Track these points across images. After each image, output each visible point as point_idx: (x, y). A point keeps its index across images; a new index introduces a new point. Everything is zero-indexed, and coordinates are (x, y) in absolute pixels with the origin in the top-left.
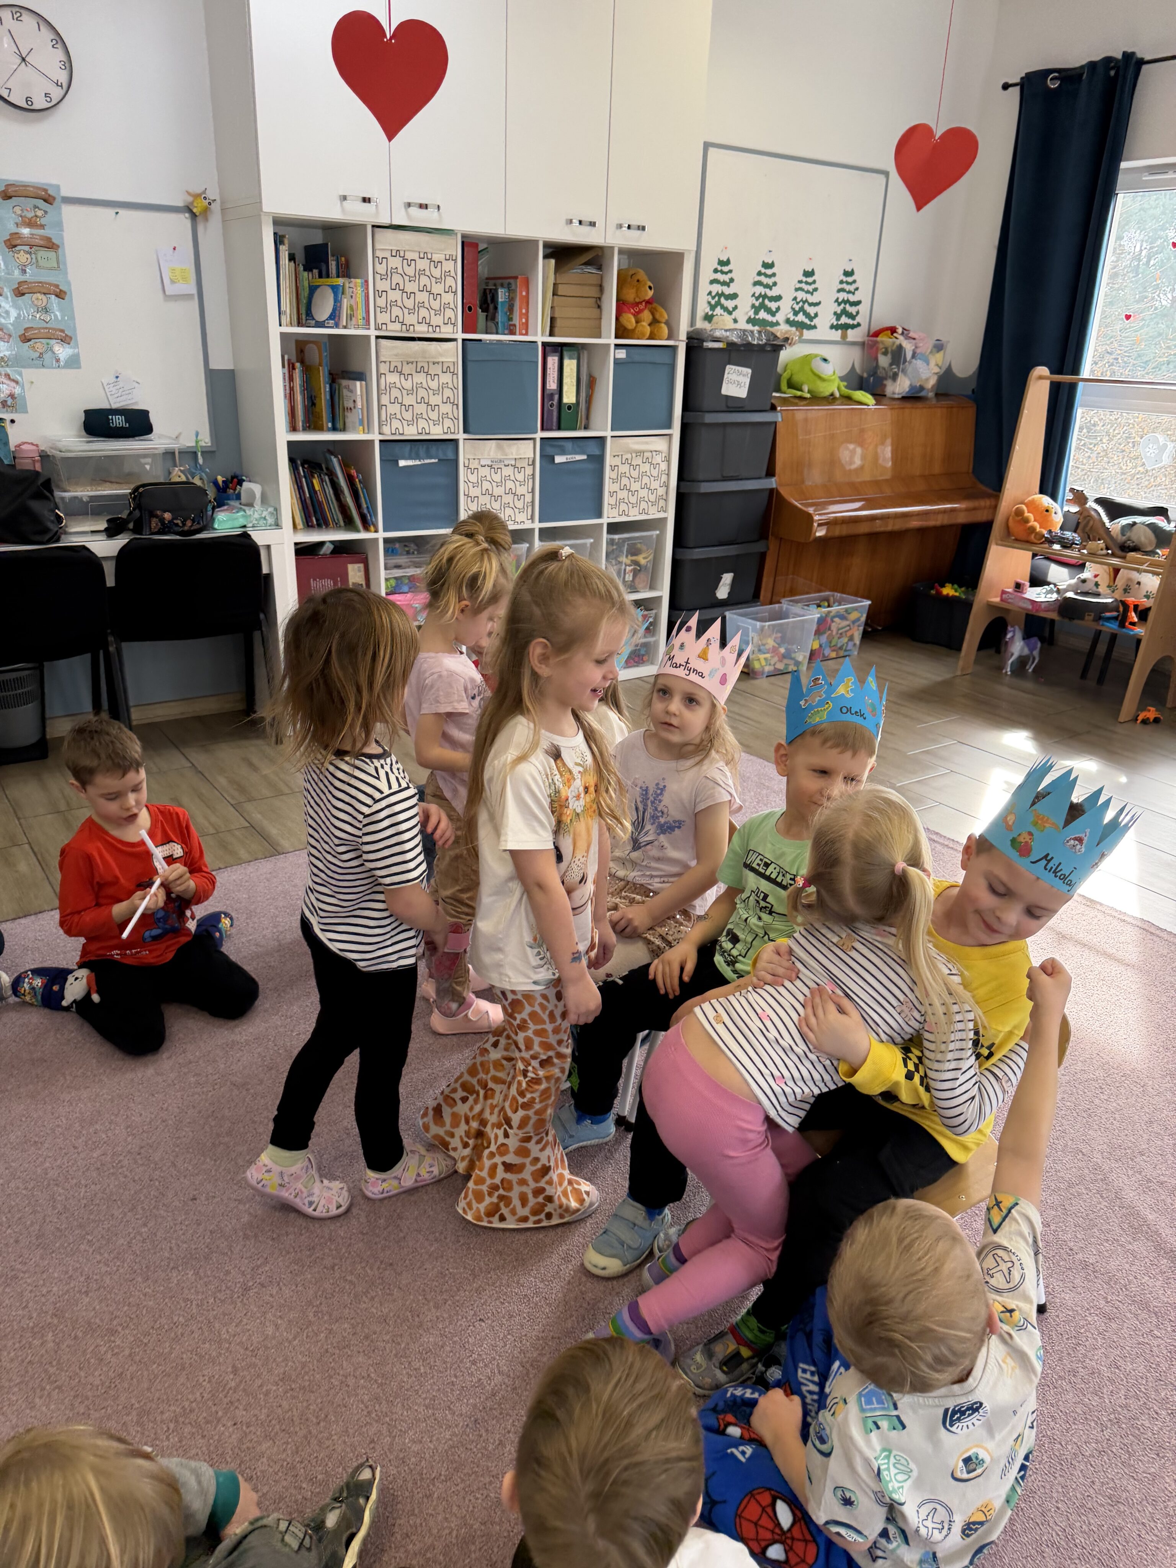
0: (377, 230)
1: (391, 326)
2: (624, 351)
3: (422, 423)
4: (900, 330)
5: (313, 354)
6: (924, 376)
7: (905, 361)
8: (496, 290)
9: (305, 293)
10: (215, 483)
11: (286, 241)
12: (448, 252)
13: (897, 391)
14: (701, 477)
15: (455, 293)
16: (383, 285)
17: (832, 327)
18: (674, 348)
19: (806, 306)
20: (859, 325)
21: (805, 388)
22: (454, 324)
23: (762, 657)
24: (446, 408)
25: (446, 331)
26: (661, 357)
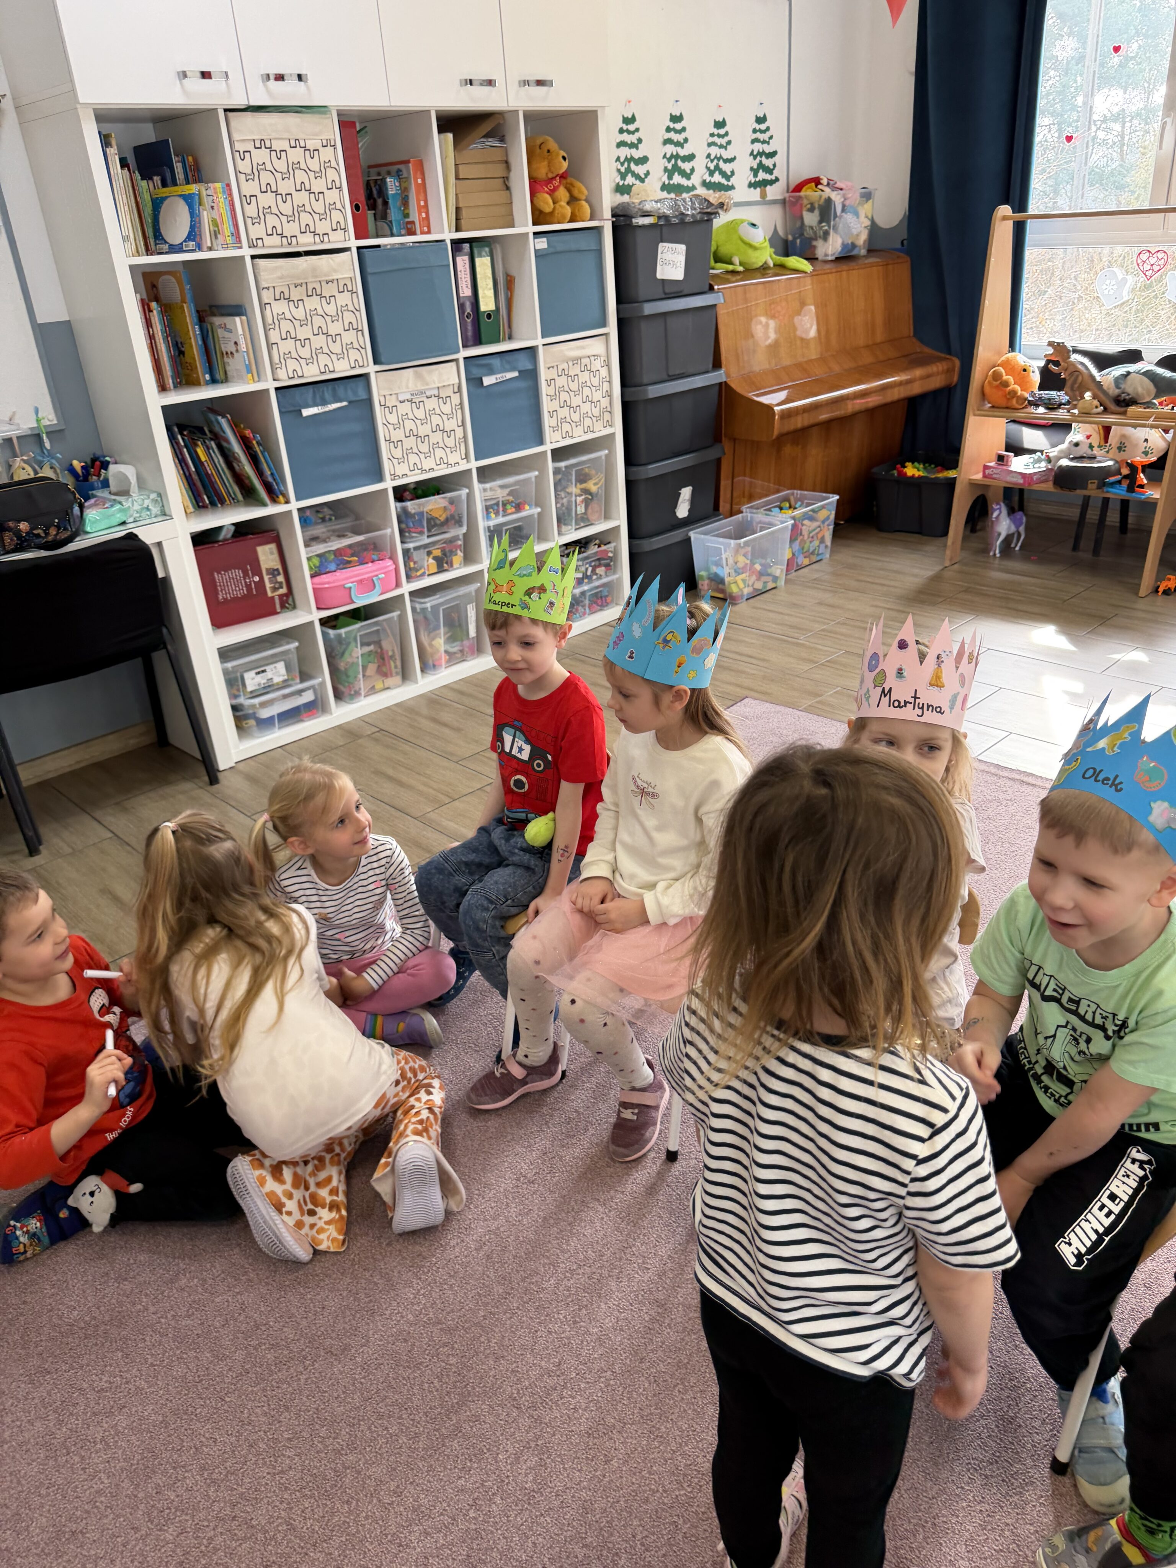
0: (230, 114)
1: (268, 241)
2: (545, 240)
3: (323, 360)
4: (825, 181)
5: (173, 289)
6: (855, 232)
7: (835, 216)
8: (383, 180)
9: (148, 210)
10: (72, 470)
11: (114, 142)
12: (324, 137)
13: (830, 252)
14: (645, 381)
15: (340, 188)
16: (250, 188)
17: (751, 185)
18: (598, 230)
19: (721, 164)
20: (777, 180)
21: (736, 260)
22: (345, 230)
23: (739, 578)
24: (349, 337)
25: (336, 240)
26: (585, 242)
